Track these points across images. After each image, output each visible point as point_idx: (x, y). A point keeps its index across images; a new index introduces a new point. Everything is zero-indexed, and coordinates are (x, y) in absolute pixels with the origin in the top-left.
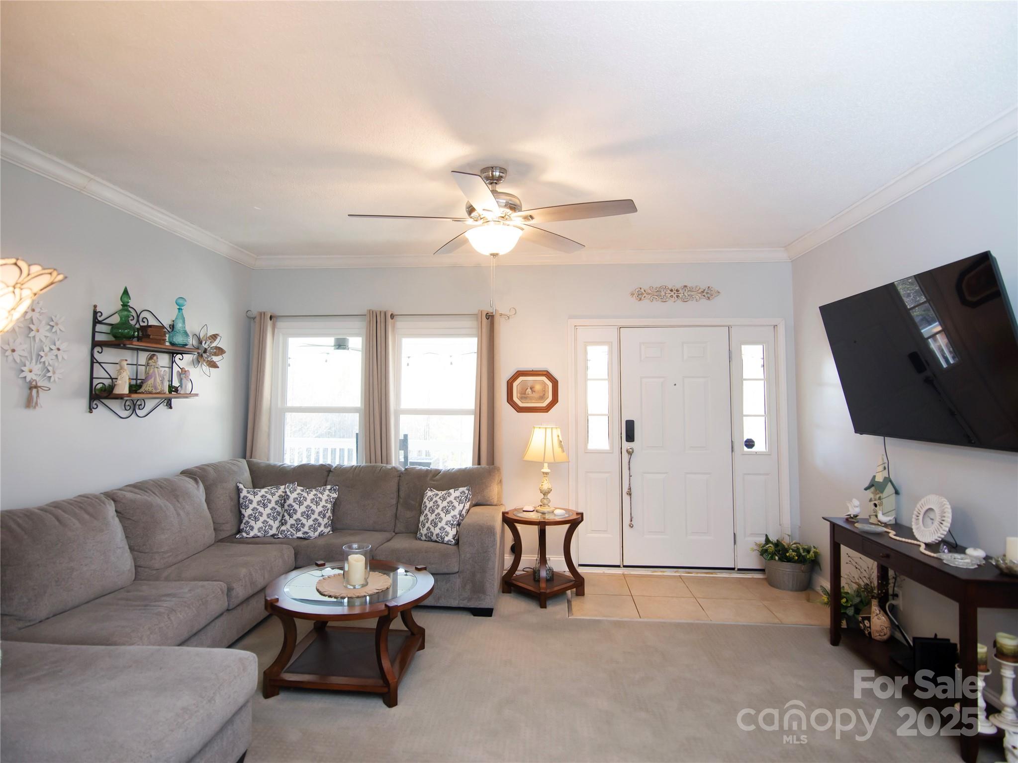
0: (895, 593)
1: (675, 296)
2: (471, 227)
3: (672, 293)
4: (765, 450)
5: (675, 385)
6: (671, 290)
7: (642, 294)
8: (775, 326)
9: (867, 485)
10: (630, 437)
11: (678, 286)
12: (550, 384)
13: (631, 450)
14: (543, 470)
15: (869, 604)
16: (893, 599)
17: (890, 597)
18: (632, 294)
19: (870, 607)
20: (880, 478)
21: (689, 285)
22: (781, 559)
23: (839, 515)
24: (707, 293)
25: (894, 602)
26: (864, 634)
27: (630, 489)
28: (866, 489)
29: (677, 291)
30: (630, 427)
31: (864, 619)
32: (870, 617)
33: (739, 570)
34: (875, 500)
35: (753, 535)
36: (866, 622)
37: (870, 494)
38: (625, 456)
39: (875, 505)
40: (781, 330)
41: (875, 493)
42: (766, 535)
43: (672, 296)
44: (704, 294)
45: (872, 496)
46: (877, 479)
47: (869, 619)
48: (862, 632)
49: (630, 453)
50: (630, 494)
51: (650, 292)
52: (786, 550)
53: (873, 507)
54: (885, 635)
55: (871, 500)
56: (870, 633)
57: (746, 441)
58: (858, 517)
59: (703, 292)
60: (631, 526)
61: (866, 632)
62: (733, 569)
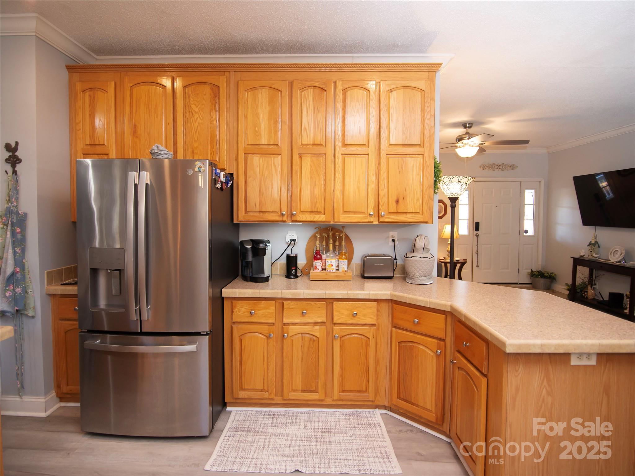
0: (595, 283)
1: (499, 168)
2: (460, 147)
3: (498, 167)
4: (532, 234)
5: (497, 207)
6: (497, 166)
7: (485, 167)
8: (540, 182)
9: (588, 244)
10: (477, 229)
11: (500, 164)
12: (443, 206)
13: (478, 235)
14: (448, 243)
15: (587, 286)
16: (594, 286)
17: (593, 285)
18: (480, 167)
19: (588, 287)
20: (593, 242)
21: (505, 163)
22: (541, 278)
23: (577, 256)
24: (512, 167)
25: (594, 287)
26: (585, 298)
27: (477, 251)
28: (588, 246)
29: (500, 166)
30: (477, 224)
31: (585, 292)
32: (587, 291)
33: (520, 283)
34: (591, 250)
35: (526, 269)
36: (586, 293)
37: (589, 248)
38: (475, 238)
39: (591, 252)
40: (542, 184)
41: (591, 247)
42: (531, 269)
43: (497, 168)
44: (511, 167)
45: (590, 248)
46: (592, 242)
47: (587, 292)
48: (584, 297)
49: (477, 236)
50: (477, 253)
51: (488, 166)
52: (544, 274)
53: (590, 252)
54: (593, 297)
55: (589, 250)
56: (587, 297)
57: (525, 231)
58: (584, 256)
59: (511, 166)
60: (478, 266)
61: (585, 297)
62: (517, 283)
